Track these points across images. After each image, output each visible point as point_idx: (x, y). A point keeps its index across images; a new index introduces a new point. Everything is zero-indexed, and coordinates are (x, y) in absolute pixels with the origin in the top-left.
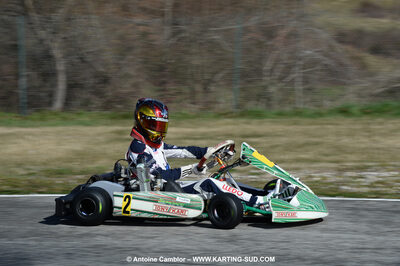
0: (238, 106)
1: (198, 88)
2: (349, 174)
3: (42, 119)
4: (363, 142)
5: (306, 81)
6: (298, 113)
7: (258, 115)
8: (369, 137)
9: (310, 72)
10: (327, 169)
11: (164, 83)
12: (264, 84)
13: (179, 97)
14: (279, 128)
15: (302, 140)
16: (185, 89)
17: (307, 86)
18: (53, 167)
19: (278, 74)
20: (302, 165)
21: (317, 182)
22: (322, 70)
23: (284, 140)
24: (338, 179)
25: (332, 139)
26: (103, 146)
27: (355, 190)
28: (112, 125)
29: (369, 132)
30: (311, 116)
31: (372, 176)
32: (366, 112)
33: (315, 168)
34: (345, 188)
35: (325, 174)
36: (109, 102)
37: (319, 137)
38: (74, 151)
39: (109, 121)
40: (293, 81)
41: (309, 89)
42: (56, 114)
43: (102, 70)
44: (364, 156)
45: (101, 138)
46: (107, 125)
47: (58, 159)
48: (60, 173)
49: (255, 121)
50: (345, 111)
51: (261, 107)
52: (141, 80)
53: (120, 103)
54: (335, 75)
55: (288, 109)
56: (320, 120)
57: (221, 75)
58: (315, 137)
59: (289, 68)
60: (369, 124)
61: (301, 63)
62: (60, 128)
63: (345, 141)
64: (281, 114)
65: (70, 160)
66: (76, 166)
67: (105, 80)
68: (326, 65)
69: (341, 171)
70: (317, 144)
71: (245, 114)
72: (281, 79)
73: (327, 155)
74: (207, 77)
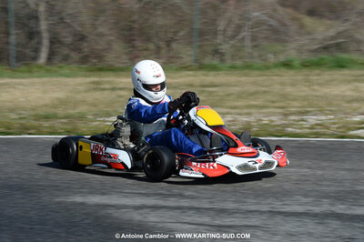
0: (196, 61)
1: (162, 44)
2: (293, 117)
3: (30, 72)
4: (304, 91)
5: (254, 39)
6: (248, 67)
7: (214, 68)
8: (309, 86)
9: (258, 32)
10: (274, 114)
11: (134, 40)
12: (218, 41)
13: (145, 53)
14: (232, 78)
15: (252, 89)
16: (151, 46)
17: (254, 44)
18: (41, 112)
19: (230, 33)
20: (253, 111)
21: (266, 124)
22: (267, 30)
23: (237, 89)
24: (283, 122)
25: (277, 88)
26: (83, 94)
27: (298, 131)
28: (89, 76)
29: (309, 82)
30: (258, 69)
31: (312, 120)
32: (306, 65)
33: (263, 113)
34: (290, 129)
35: (273, 118)
36: (86, 56)
37: (266, 86)
38: (58, 99)
39: (87, 74)
40: (243, 39)
41: (256, 46)
42: (41, 67)
43: (80, 29)
44: (305, 103)
45: (81, 88)
46: (85, 76)
47: (46, 106)
48: (47, 118)
49: (212, 73)
50: (287, 65)
51: (216, 62)
52: (112, 38)
53: (95, 58)
54: (278, 34)
55: (238, 63)
56: (267, 72)
57: (181, 33)
58: (262, 86)
59: (239, 28)
60: (308, 75)
61: (250, 23)
62: (45, 79)
63: (289, 89)
64: (233, 67)
65: (55, 107)
66: (60, 111)
67: (83, 38)
68: (270, 25)
69: (286, 115)
70: (265, 92)
71: (202, 67)
72: (233, 37)
73: (273, 102)
74: (170, 35)
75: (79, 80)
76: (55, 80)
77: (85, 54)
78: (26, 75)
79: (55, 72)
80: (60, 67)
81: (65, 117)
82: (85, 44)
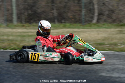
75: (113, 30)
76: (101, 29)
77: (114, 19)
78: (89, 28)
79: (101, 26)
80: (104, 24)
81: (108, 44)
82: (114, 15)
